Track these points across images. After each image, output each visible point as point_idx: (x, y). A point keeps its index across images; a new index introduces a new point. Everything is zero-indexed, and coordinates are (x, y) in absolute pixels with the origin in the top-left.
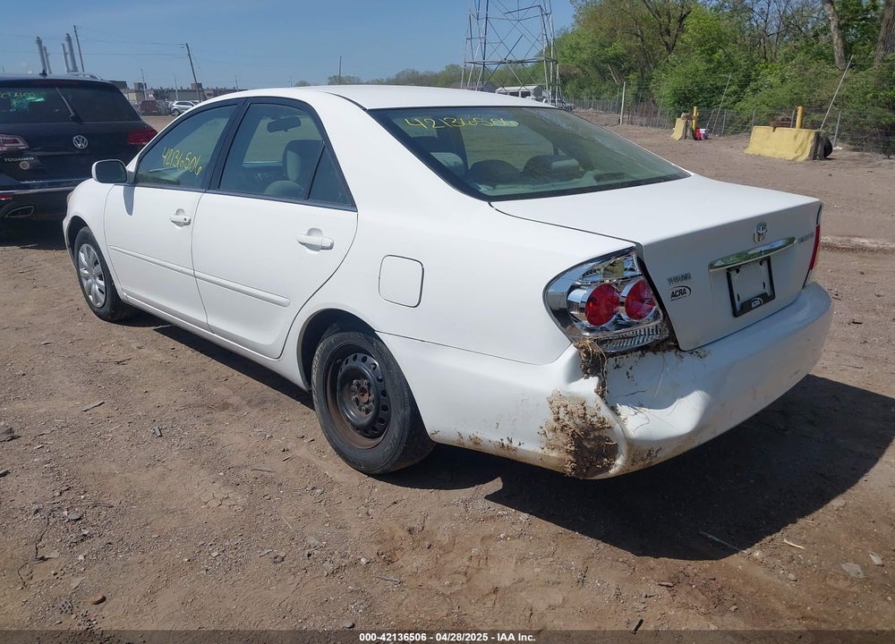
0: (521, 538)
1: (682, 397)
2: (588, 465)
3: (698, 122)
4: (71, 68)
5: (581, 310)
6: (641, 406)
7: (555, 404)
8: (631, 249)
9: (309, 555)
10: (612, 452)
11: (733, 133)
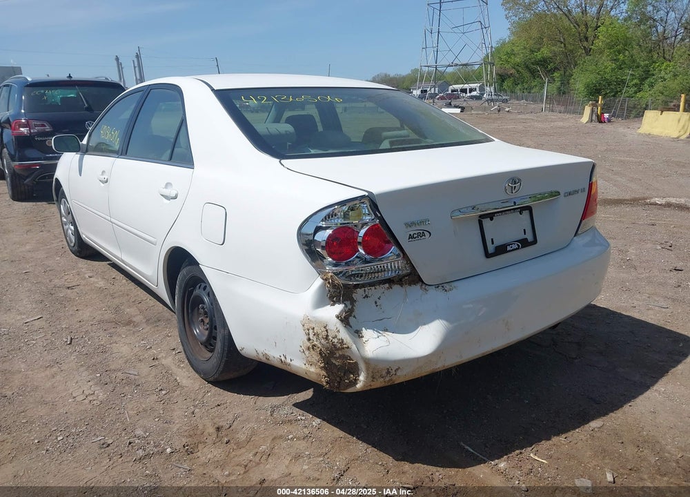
0: (306, 440)
1: (425, 324)
2: (338, 379)
3: (602, 109)
4: (138, 77)
5: (323, 248)
6: (386, 330)
7: (306, 327)
8: (363, 197)
9: (130, 443)
10: (353, 369)
11: (635, 117)
